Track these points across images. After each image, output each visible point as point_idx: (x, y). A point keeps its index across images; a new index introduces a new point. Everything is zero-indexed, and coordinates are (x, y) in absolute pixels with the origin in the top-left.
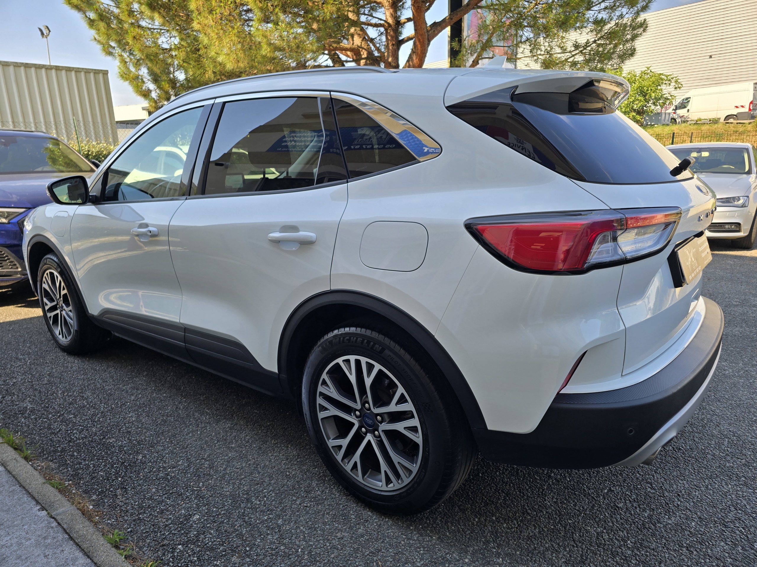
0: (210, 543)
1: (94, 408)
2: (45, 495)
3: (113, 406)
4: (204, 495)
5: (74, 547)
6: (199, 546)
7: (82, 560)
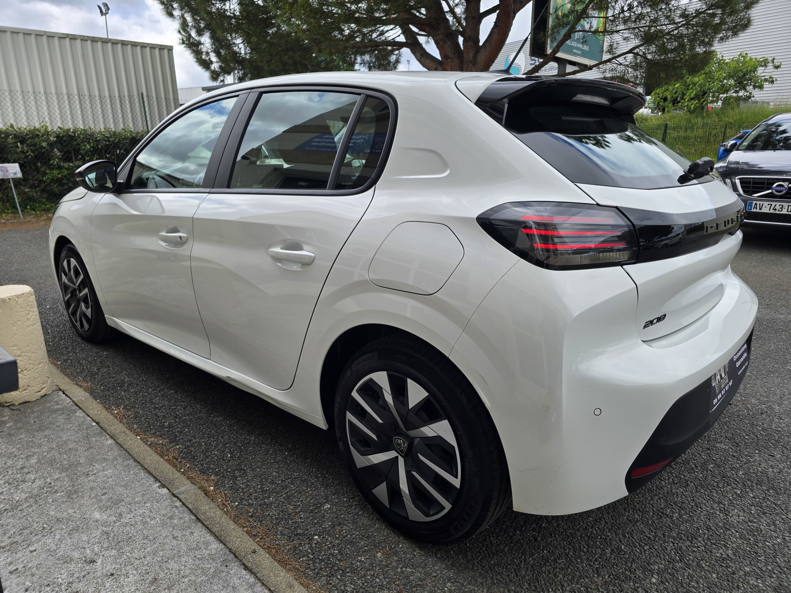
0: (349, 536)
2: (162, 472)
6: (337, 538)
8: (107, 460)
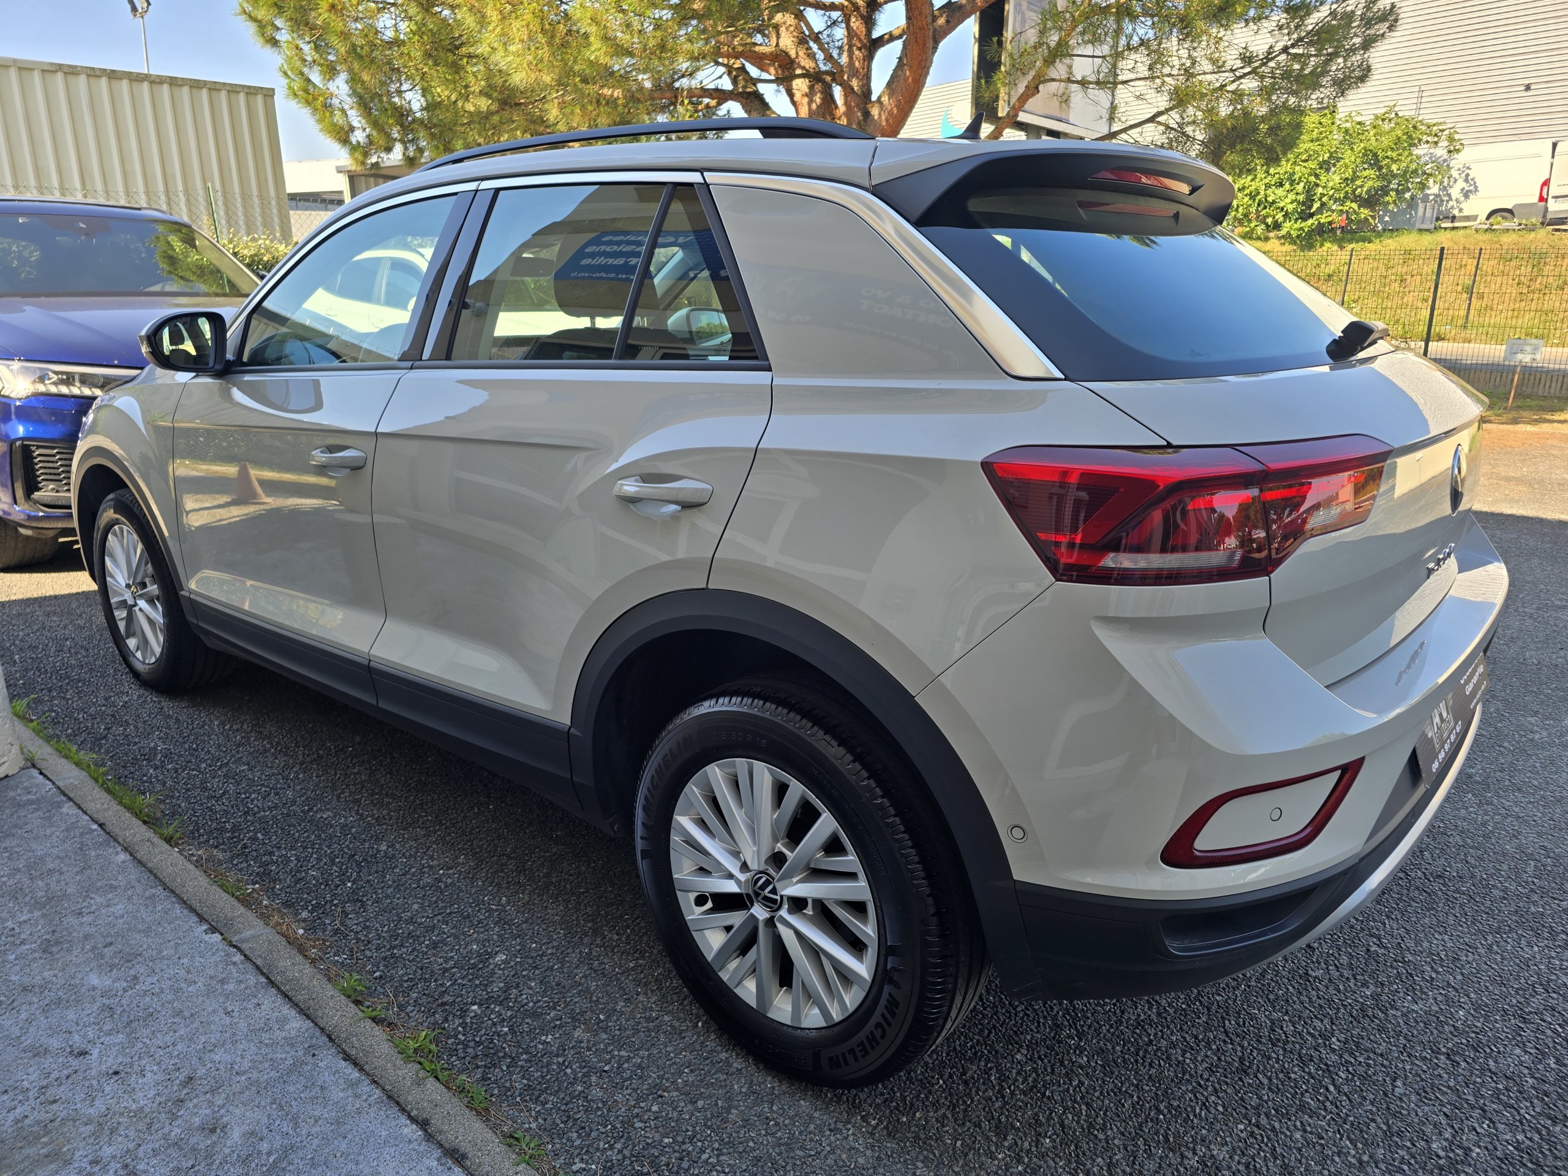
0: (531, 1004)
1: (286, 755)
2: (213, 906)
3: (321, 752)
4: (512, 920)
5: (280, 1000)
6: (509, 1008)
7: (297, 1024)
8: (116, 888)
